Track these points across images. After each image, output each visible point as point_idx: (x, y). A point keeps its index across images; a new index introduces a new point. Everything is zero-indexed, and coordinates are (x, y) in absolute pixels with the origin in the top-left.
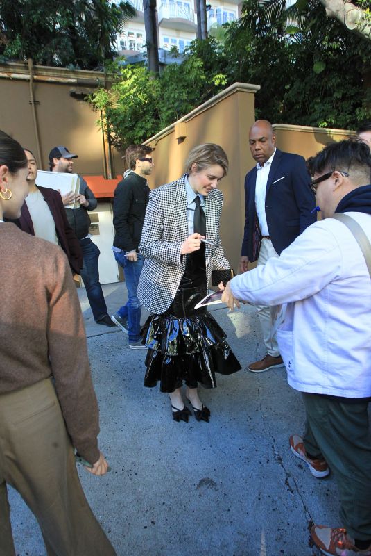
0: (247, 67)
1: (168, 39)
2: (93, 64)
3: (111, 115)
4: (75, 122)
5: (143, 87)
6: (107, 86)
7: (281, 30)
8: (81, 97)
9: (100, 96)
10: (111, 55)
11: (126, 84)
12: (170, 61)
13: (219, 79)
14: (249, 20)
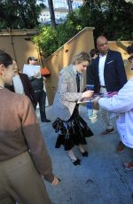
0: (88, 22)
1: (58, 16)
2: (32, 27)
3: (40, 45)
4: (27, 49)
5: (51, 34)
6: (38, 34)
7: (100, 7)
8: (29, 39)
9: (35, 39)
10: (38, 23)
11: (45, 33)
12: (60, 23)
13: (79, 27)
14: (88, 4)
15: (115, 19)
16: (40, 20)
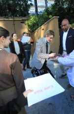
0: (56, 13)
1: (39, 10)
2: (25, 16)
3: (29, 26)
4: (22, 28)
5: (35, 19)
6: (28, 20)
7: (63, 5)
8: (23, 23)
9: (26, 22)
10: (28, 14)
11: (31, 19)
12: (40, 14)
13: (50, 16)
14: (56, 4)
15: (72, 12)
16: (29, 12)
